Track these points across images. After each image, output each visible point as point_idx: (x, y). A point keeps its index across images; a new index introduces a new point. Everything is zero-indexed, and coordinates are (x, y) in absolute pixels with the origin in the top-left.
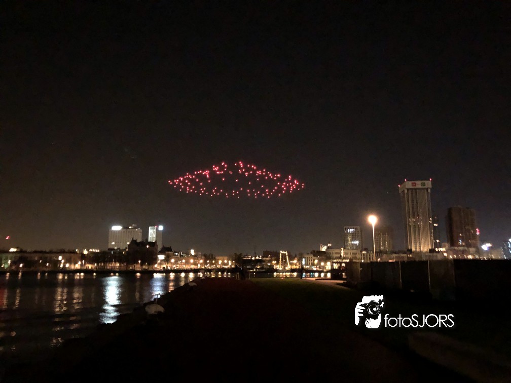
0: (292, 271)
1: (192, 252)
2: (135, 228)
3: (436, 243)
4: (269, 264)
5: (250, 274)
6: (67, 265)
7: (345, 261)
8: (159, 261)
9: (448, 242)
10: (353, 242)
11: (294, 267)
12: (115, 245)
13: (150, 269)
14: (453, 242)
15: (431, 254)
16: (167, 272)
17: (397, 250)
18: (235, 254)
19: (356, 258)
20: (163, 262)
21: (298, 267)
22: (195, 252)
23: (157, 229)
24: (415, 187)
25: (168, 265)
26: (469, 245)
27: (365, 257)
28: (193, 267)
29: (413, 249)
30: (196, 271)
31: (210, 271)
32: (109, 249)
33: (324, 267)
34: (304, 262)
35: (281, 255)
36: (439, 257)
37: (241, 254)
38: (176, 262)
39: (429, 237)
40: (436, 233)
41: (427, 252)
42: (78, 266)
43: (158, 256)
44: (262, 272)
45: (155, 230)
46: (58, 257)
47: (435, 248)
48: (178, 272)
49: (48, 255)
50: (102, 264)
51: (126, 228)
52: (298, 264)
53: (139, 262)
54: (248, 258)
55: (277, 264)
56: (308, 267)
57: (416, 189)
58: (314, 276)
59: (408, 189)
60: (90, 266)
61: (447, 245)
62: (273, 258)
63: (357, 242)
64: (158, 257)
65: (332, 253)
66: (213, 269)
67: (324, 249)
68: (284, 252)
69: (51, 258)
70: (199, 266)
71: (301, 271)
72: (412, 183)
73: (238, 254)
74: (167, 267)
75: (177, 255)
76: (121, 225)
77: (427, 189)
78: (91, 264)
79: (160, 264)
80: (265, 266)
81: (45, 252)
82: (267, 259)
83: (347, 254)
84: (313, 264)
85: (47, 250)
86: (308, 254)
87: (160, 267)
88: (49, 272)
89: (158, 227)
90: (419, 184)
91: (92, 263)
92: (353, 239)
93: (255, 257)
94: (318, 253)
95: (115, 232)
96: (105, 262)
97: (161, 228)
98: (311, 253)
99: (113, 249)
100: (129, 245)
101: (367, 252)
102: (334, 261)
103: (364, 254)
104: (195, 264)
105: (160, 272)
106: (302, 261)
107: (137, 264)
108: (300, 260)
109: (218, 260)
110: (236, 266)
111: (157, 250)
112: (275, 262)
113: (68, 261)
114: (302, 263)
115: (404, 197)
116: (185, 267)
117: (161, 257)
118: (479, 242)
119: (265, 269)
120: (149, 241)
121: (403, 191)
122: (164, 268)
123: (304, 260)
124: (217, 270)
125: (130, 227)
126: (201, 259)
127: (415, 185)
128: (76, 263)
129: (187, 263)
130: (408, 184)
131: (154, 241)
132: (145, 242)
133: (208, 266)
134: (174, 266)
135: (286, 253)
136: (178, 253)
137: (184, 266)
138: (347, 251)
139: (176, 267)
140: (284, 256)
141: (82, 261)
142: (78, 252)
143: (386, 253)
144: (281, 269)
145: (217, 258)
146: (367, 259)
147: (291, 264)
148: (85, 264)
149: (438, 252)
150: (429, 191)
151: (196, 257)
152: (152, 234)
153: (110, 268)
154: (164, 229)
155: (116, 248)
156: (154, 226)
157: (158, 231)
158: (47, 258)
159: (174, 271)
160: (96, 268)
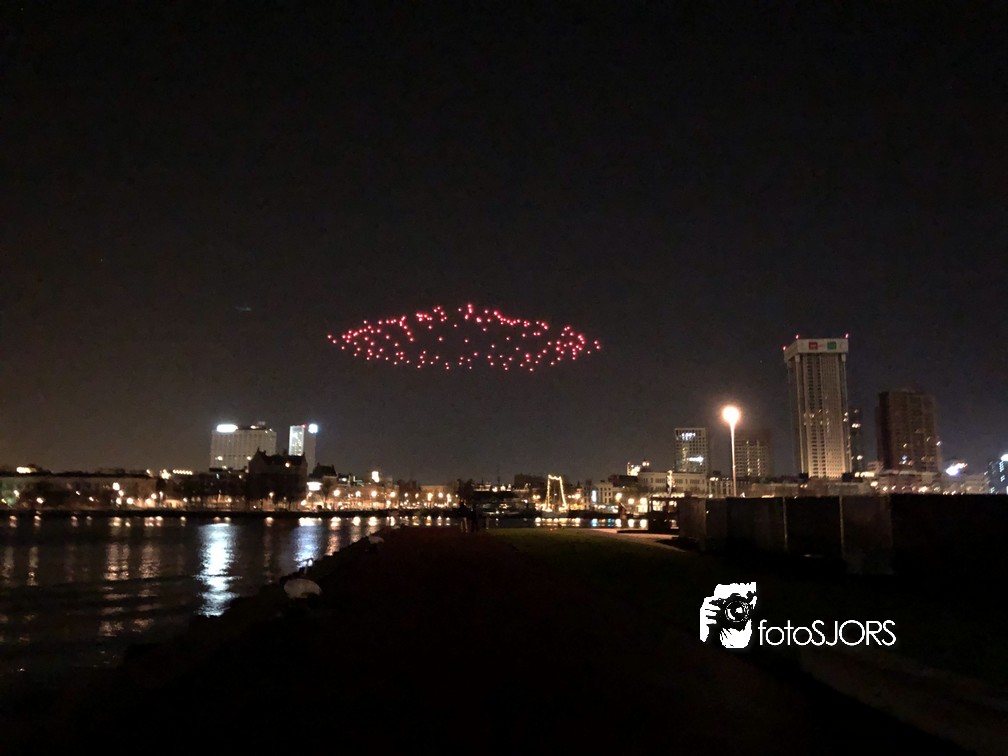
0: (572, 514)
1: (375, 476)
2: (264, 428)
3: (855, 462)
4: (526, 501)
5: (488, 521)
6: (130, 501)
7: (675, 495)
8: (310, 494)
9: (879, 460)
10: (691, 459)
11: (575, 507)
12: (224, 462)
13: (293, 509)
14: (889, 461)
15: (846, 484)
16: (325, 515)
17: (777, 474)
18: (460, 480)
19: (697, 490)
20: (317, 496)
21: (582, 508)
22: (380, 475)
23: (306, 430)
24: (814, 351)
25: (329, 502)
26: (922, 467)
27: (714, 487)
28: (377, 505)
29: (811, 475)
30: (382, 514)
31: (410, 513)
32: (212, 470)
33: (634, 508)
34: (594, 497)
35: (549, 483)
36: (862, 490)
37: (470, 482)
38: (343, 497)
39: (842, 450)
40: (856, 443)
41: (837, 480)
42: (150, 503)
43: (308, 484)
44: (514, 516)
45: (302, 433)
46: (111, 486)
47: (854, 471)
48: (347, 515)
49: (93, 480)
50: (199, 499)
51: (244, 427)
52: (582, 501)
53: (271, 494)
54: (485, 488)
55: (542, 500)
56: (604, 507)
57: (818, 355)
58: (613, 526)
59: (801, 356)
60: (174, 503)
61: (878, 466)
62: (534, 489)
63: (700, 459)
64: (307, 487)
65: (649, 480)
66: (417, 510)
67: (634, 471)
68: (555, 478)
69: (98, 485)
70: (389, 503)
71: (588, 515)
72: (810, 344)
73: (466, 480)
74: (325, 505)
75: (346, 483)
76: (236, 423)
77: (840, 355)
78: (176, 498)
79: (312, 499)
80: (518, 506)
81: (88, 475)
82: (523, 490)
83: (680, 481)
84: (613, 502)
85: (91, 471)
86: (603, 481)
87: (312, 506)
88: (93, 514)
89: (307, 425)
90: (823, 345)
91: (178, 497)
92: (693, 453)
93: (499, 486)
94: (622, 481)
95: (222, 435)
96: (204, 495)
97: (314, 428)
98: (610, 480)
99: (220, 470)
100: (250, 463)
101: (720, 480)
102: (654, 496)
103: (713, 483)
104: (380, 499)
105: (311, 515)
106: (590, 495)
107: (266, 499)
108: (587, 494)
109: (427, 492)
110: (461, 504)
111: (305, 471)
112: (539, 497)
113: (132, 492)
114: (590, 499)
115: (793, 370)
116: (361, 506)
117: (314, 486)
118: (940, 460)
119: (518, 510)
120: (290, 453)
121: (793, 359)
122: (320, 507)
123: (594, 493)
124: (425, 512)
125: (253, 427)
126: (393, 489)
127: (816, 348)
128: (146, 496)
129: (365, 497)
130: (802, 345)
131: (300, 455)
132: (283, 456)
133: (405, 504)
134: (340, 504)
135: (560, 479)
136: (347, 477)
137: (359, 504)
138: (679, 476)
139: (344, 505)
140: (555, 484)
141: (158, 494)
142: (151, 475)
143: (757, 480)
144: (549, 510)
145: (424, 488)
146: (719, 493)
147: (569, 501)
148: (164, 498)
149: (860, 479)
150: (844, 358)
151: (383, 485)
152: (295, 440)
153: (214, 506)
154: (319, 429)
155: (225, 467)
156: (301, 425)
157: (307, 435)
158: (89, 485)
159: (339, 513)
160: (186, 507)
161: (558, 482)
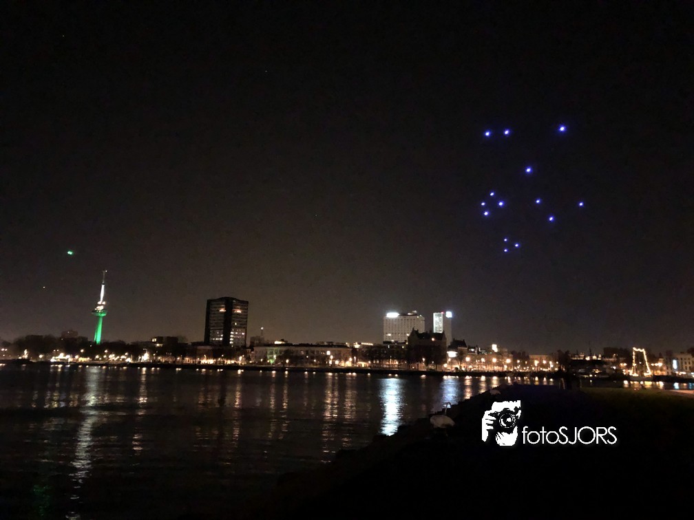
0: (656, 378)
1: (495, 348)
2: (416, 315)
4: (615, 368)
6: (337, 362)
8: (449, 360)
11: (658, 373)
12: (392, 337)
13: (438, 370)
16: (460, 374)
18: (559, 351)
20: (455, 361)
21: (664, 373)
22: (498, 347)
23: (444, 316)
25: (463, 365)
28: (497, 368)
30: (501, 375)
31: (522, 375)
32: (384, 342)
34: (675, 365)
35: (634, 353)
37: (567, 353)
38: (472, 362)
42: (349, 364)
43: (448, 352)
45: (441, 318)
46: (325, 352)
48: (476, 375)
49: (316, 349)
50: (378, 362)
51: (403, 314)
52: (665, 368)
53: (424, 359)
54: (579, 357)
55: (629, 366)
56: (684, 373)
60: (363, 364)
62: (621, 359)
64: (447, 354)
66: (527, 372)
68: (639, 350)
69: (318, 352)
70: (506, 367)
71: (670, 379)
73: (564, 351)
74: (461, 367)
75: (474, 352)
76: (398, 311)
78: (364, 361)
79: (451, 363)
80: (608, 371)
81: (312, 346)
82: (611, 359)
84: (692, 369)
85: (314, 343)
86: (682, 353)
87: (452, 368)
88: (316, 370)
89: (445, 312)
93: (591, 356)
95: (390, 320)
96: (381, 359)
98: (689, 352)
99: (390, 343)
100: (409, 337)
104: (500, 364)
105: (451, 374)
106: (671, 363)
107: (421, 362)
108: (668, 363)
109: (533, 359)
111: (445, 343)
112: (626, 365)
113: (338, 357)
114: (671, 367)
116: (486, 368)
117: (452, 354)
119: (608, 374)
120: (435, 331)
122: (457, 368)
123: (675, 362)
124: (533, 374)
125: (409, 314)
126: (508, 357)
128: (346, 360)
129: (488, 362)
131: (441, 332)
132: (429, 333)
133: (518, 368)
134: (470, 367)
135: (643, 351)
136: (474, 348)
137: (484, 367)
139: (474, 367)
140: (639, 356)
141: (353, 358)
142: (348, 346)
144: (635, 375)
145: (531, 357)
147: (653, 368)
148: (357, 361)
151: (501, 354)
152: (437, 323)
153: (388, 366)
154: (453, 315)
155: (393, 341)
156: (440, 312)
157: (445, 319)
158: (313, 352)
159: (470, 373)
160: (371, 367)
161: (642, 353)
